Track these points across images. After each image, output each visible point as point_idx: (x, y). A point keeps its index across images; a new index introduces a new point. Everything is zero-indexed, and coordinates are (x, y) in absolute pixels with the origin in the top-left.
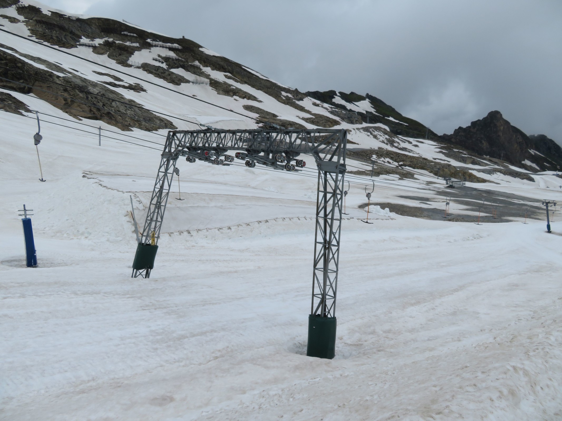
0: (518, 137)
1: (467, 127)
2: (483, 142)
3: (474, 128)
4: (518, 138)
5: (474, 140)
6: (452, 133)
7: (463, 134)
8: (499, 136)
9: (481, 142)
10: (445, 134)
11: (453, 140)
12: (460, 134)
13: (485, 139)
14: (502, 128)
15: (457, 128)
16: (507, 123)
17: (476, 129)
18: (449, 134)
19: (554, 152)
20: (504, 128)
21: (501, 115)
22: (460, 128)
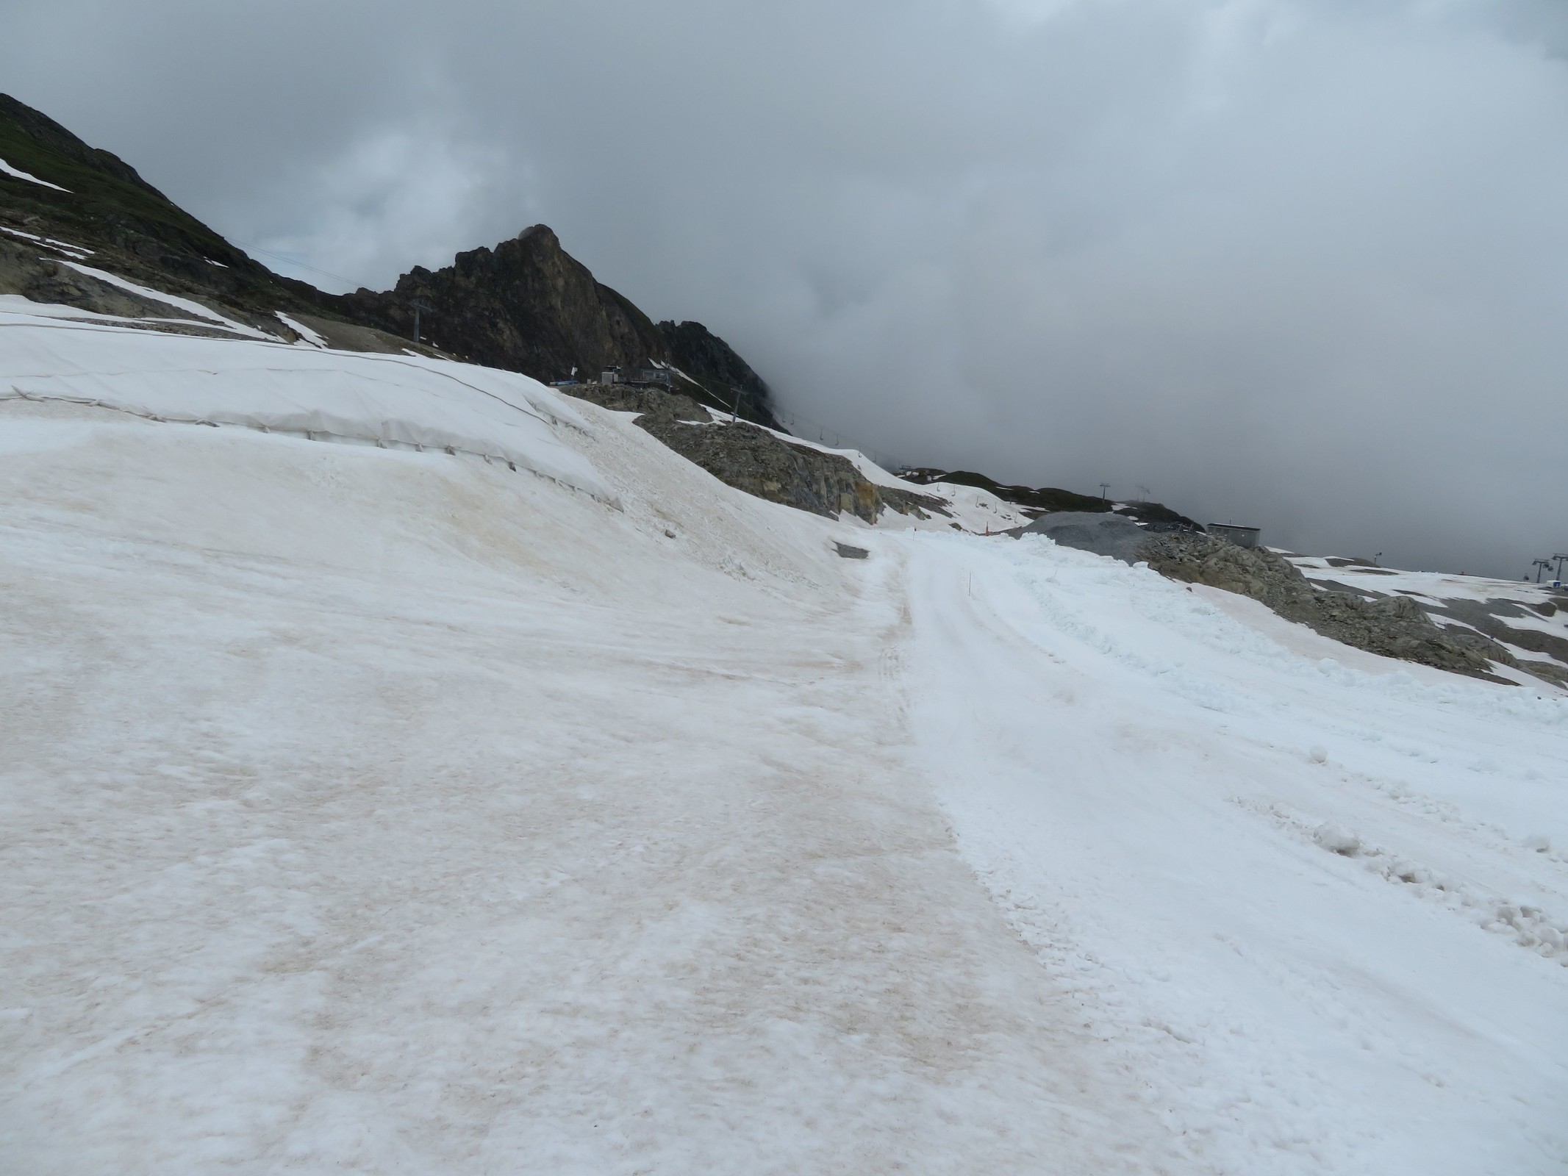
0: (618, 318)
1: (442, 270)
2: (501, 325)
3: (467, 275)
4: (618, 322)
5: (469, 315)
6: (392, 286)
7: (428, 292)
8: (552, 308)
9: (494, 325)
10: (362, 290)
11: (395, 313)
12: (418, 292)
13: (508, 317)
14: (560, 283)
15: (408, 272)
16: (580, 271)
17: (473, 279)
18: (380, 291)
19: (728, 375)
20: (566, 283)
21: (556, 239)
22: (418, 271)
